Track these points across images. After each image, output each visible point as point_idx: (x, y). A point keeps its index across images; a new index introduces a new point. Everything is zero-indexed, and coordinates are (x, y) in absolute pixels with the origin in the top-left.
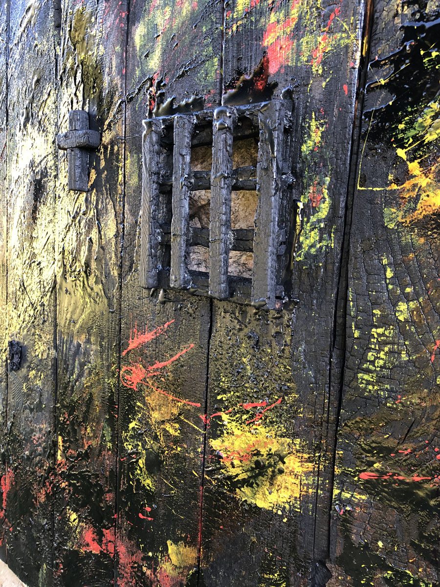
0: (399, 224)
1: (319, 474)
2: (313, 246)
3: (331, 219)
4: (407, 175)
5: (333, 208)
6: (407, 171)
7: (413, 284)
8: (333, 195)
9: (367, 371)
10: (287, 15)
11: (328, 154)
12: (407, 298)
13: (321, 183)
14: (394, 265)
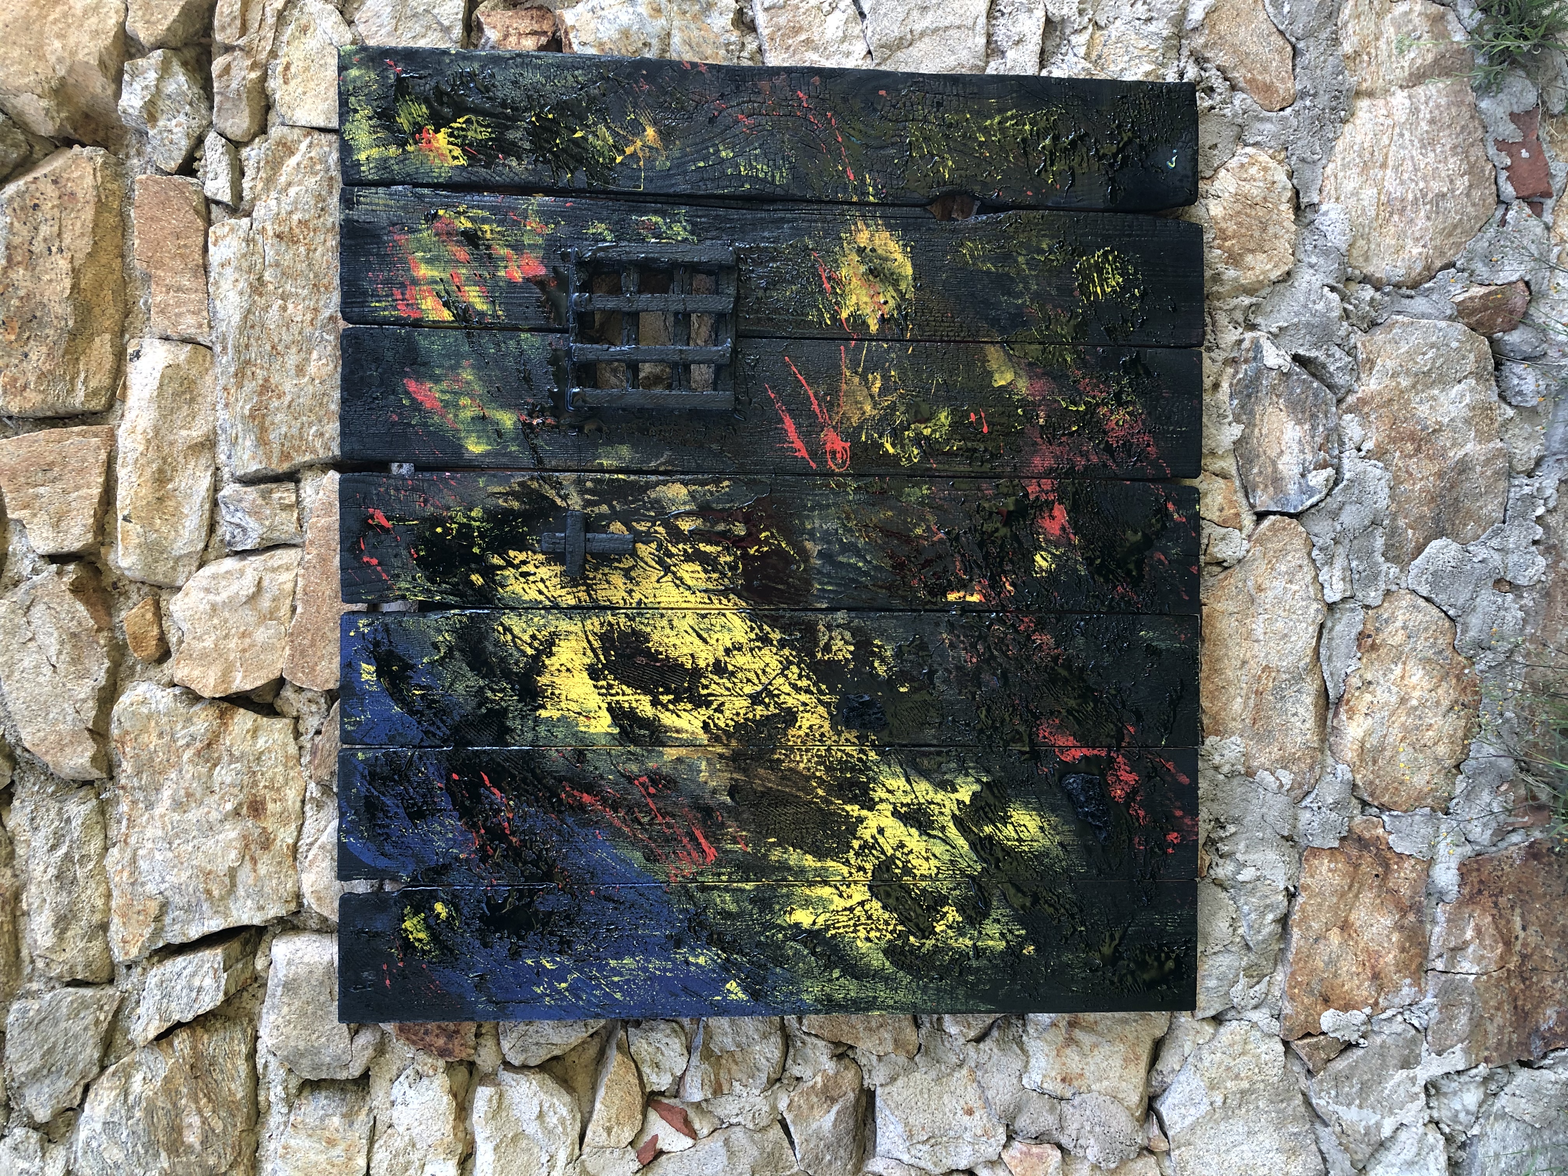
0: (667, 158)
1: (864, 216)
2: (685, 229)
3: (663, 214)
4: (634, 155)
5: (656, 212)
6: (631, 155)
7: (707, 148)
8: (645, 213)
9: (773, 176)
10: (503, 259)
11: (615, 217)
12: (717, 151)
13: (637, 222)
14: (694, 161)
